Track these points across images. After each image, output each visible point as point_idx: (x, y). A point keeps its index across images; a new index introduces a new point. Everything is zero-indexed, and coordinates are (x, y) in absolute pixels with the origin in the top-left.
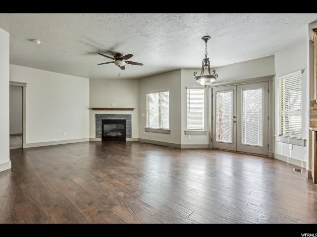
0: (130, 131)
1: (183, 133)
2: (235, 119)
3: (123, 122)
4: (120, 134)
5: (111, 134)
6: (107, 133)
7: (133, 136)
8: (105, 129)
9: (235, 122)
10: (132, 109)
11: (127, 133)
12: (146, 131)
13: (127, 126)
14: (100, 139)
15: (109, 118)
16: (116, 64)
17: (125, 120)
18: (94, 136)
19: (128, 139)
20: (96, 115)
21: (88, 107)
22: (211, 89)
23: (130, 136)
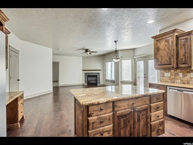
0: (100, 80)
1: (120, 82)
2: (145, 76)
3: (96, 76)
4: (95, 82)
5: (91, 82)
6: (90, 81)
7: (101, 83)
8: (88, 79)
9: (145, 77)
10: (100, 70)
11: (98, 82)
12: (106, 81)
13: (98, 78)
14: (86, 84)
15: (90, 75)
16: (86, 53)
17: (97, 75)
18: (84, 83)
19: (98, 85)
20: (85, 73)
21: (82, 69)
22: (134, 59)
23: (99, 83)
